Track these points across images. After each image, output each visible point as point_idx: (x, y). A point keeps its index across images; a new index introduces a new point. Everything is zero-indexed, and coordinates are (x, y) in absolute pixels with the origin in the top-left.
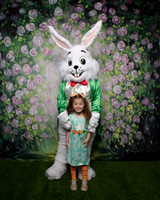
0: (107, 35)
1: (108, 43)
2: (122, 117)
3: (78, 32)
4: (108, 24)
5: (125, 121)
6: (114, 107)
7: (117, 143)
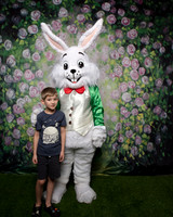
1: (117, 47)
2: (131, 127)
5: (135, 132)
6: (123, 116)
7: (126, 155)
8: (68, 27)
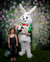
0: (39, 10)
1: (39, 12)
2: (43, 36)
3: (29, 9)
4: (39, 6)
5: (44, 37)
6: (41, 33)
7: (42, 44)
8: (25, 6)
